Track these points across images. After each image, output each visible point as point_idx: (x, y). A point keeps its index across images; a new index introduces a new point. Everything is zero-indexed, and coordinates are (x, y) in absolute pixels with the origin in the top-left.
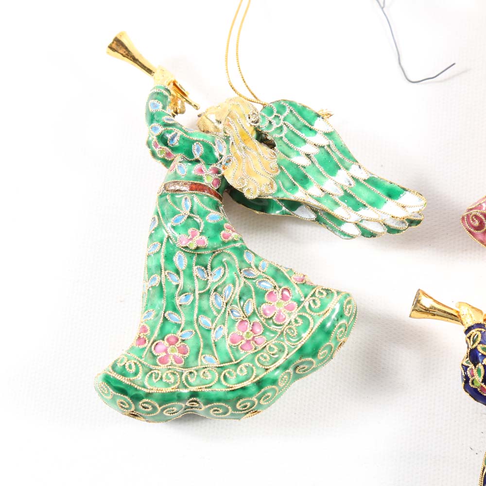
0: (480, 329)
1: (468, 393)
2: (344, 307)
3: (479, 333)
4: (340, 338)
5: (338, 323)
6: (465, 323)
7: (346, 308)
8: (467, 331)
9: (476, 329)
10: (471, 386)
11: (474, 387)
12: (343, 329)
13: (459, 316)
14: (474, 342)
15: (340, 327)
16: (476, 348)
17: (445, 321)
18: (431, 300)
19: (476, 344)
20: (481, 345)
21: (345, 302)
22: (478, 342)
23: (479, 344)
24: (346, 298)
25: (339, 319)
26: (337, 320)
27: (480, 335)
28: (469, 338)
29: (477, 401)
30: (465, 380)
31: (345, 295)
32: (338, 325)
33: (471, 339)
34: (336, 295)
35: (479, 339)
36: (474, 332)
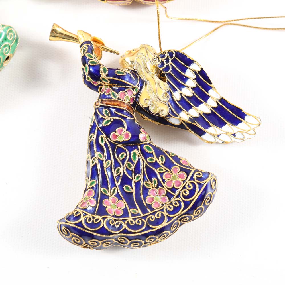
0: (87, 44)
1: (86, 85)
2: (7, 34)
3: (87, 46)
4: (6, 53)
5: (3, 44)
6: (80, 42)
7: (8, 35)
8: (81, 46)
9: (85, 44)
10: (87, 80)
11: (89, 81)
12: (7, 48)
13: (78, 38)
14: (84, 51)
15: (5, 46)
16: (85, 55)
17: (70, 42)
18: (61, 29)
19: (85, 53)
20: (87, 53)
21: (8, 31)
22: (86, 51)
23: (86, 52)
24: (8, 28)
25: (4, 41)
26: (3, 42)
27: (87, 48)
28: (82, 50)
29: (92, 90)
30: (84, 77)
31: (7, 27)
32: (3, 45)
33: (83, 51)
34: (2, 27)
35: (87, 50)
36: (84, 46)
